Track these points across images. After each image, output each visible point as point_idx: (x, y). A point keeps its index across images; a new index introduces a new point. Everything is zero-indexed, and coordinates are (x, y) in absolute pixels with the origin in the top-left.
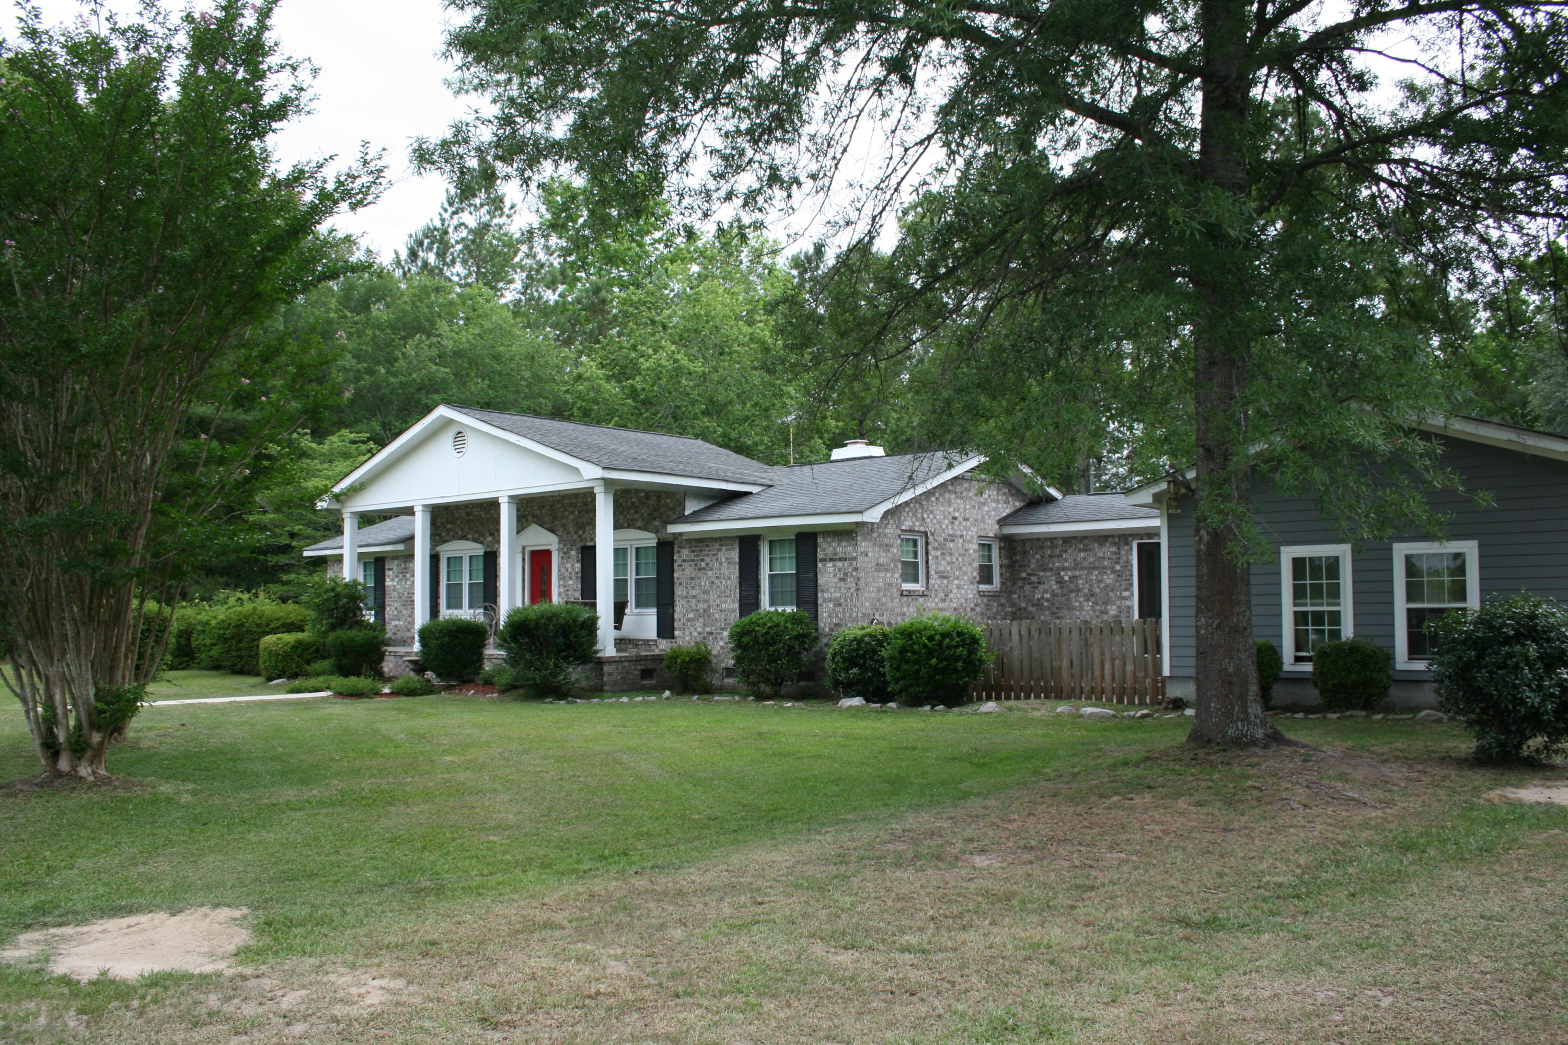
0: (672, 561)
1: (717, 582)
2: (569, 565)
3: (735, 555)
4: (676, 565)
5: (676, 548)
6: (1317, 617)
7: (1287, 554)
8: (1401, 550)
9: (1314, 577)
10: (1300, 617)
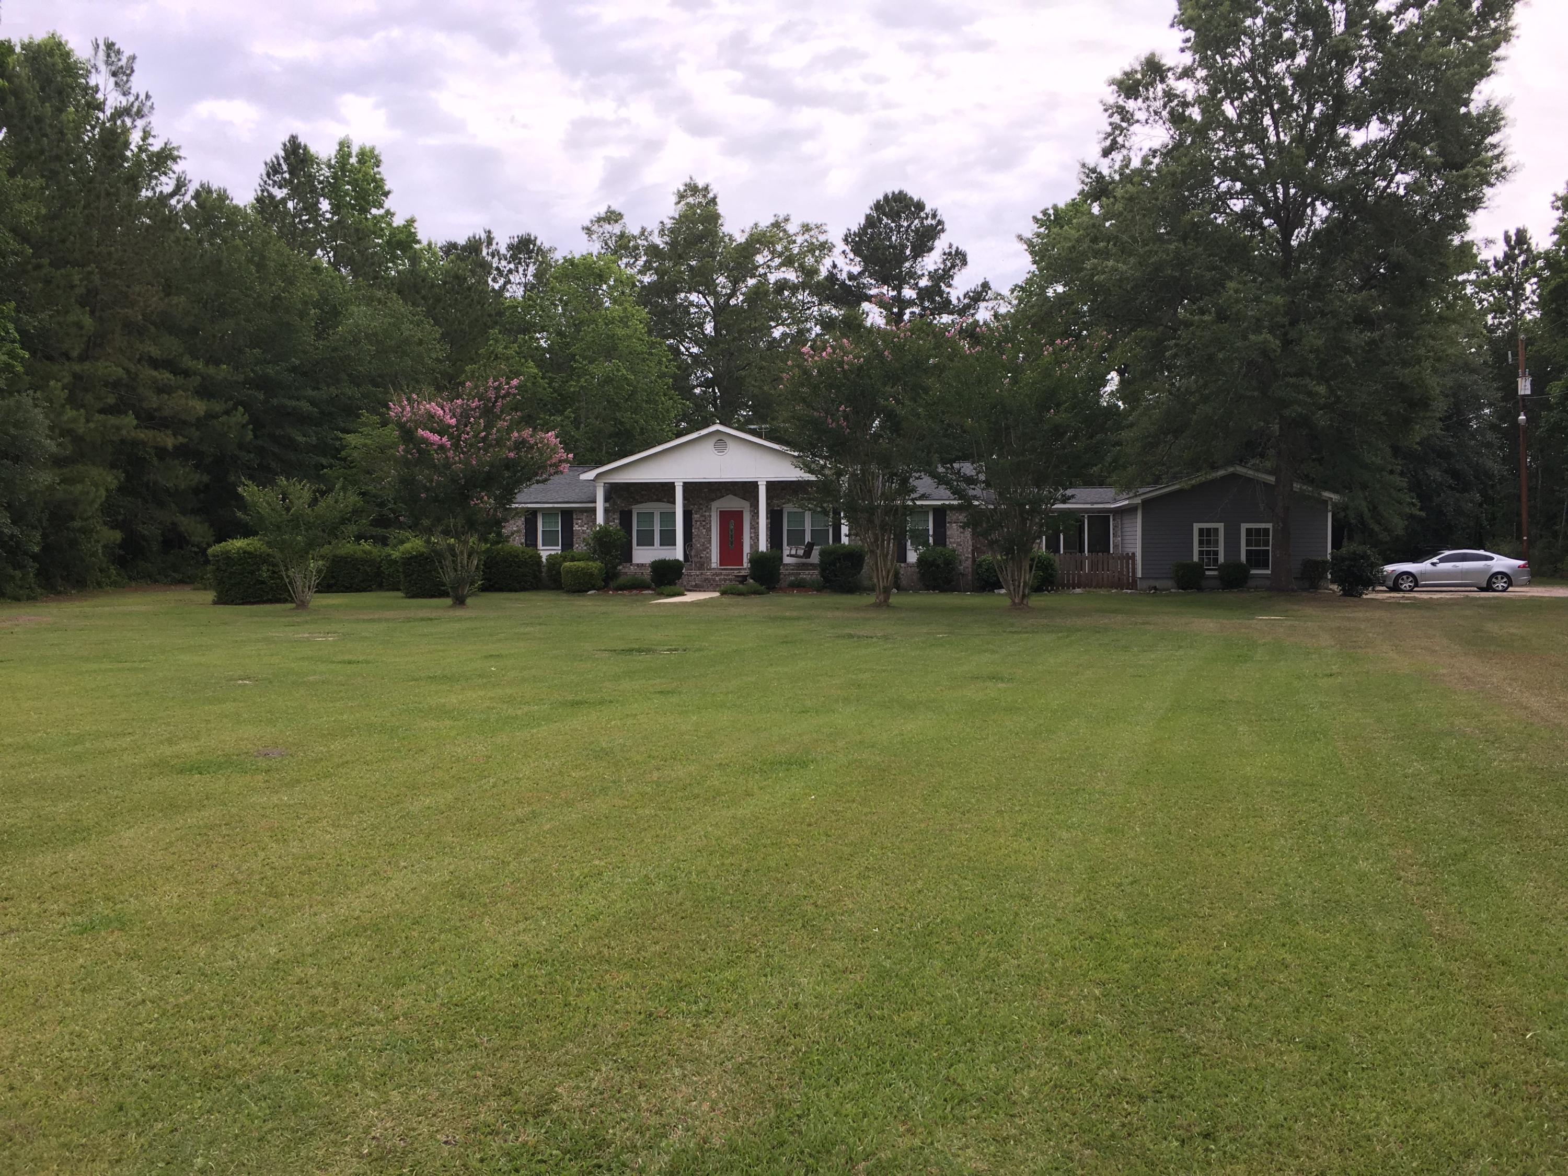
6: (1208, 553)
7: (1196, 526)
8: (1244, 527)
9: (1207, 536)
10: (1201, 553)
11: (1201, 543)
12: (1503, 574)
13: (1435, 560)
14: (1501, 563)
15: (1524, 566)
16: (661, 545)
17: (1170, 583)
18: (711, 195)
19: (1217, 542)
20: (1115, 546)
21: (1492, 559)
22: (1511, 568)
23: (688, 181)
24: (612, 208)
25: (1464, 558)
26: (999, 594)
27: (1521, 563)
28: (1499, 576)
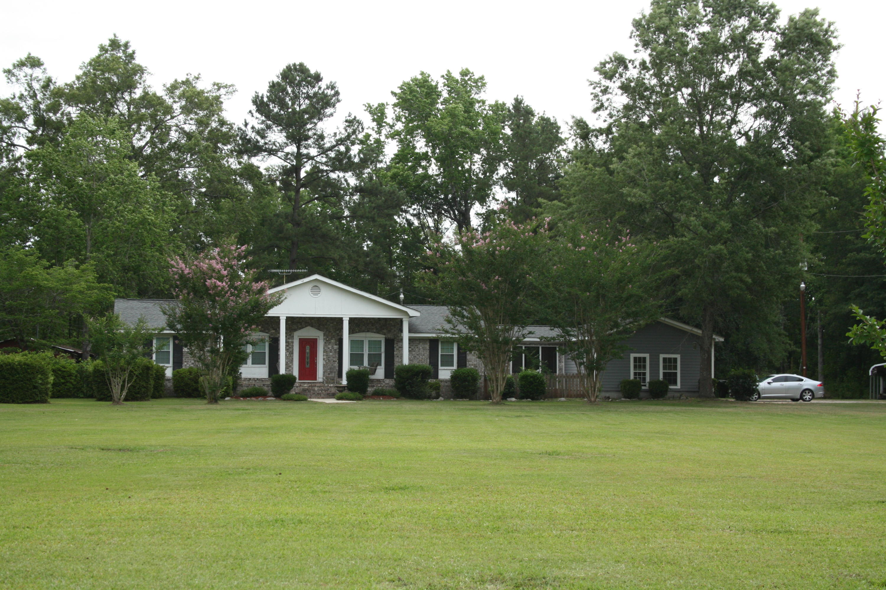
0: (393, 347)
1: (418, 357)
2: (330, 346)
3: (427, 346)
4: (395, 349)
5: (395, 342)
6: (640, 374)
7: (632, 356)
8: (662, 356)
9: (640, 363)
10: (635, 374)
11: (635, 367)
12: (809, 390)
13: (769, 380)
14: (808, 383)
15: (820, 385)
16: (253, 364)
17: (620, 395)
18: (130, 51)
19: (644, 367)
20: (560, 369)
21: (802, 380)
22: (814, 386)
23: (112, 37)
24: (32, 55)
25: (786, 379)
26: (511, 401)
27: (819, 383)
28: (807, 392)
